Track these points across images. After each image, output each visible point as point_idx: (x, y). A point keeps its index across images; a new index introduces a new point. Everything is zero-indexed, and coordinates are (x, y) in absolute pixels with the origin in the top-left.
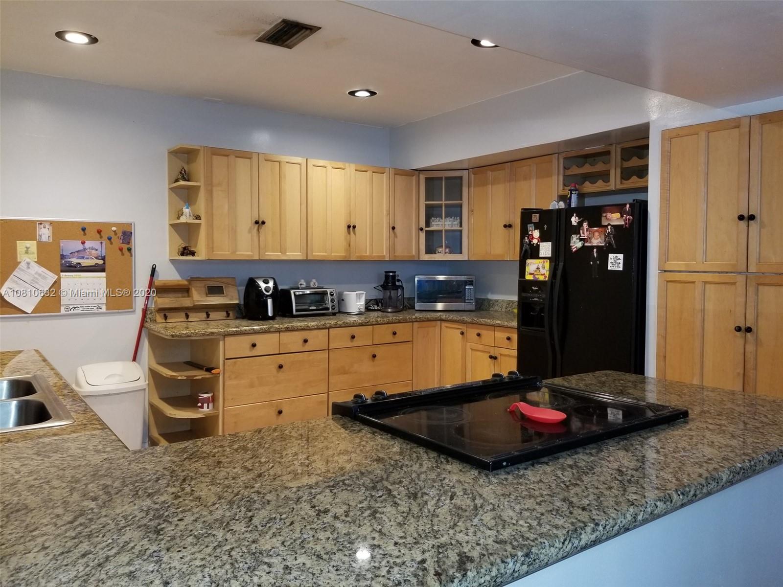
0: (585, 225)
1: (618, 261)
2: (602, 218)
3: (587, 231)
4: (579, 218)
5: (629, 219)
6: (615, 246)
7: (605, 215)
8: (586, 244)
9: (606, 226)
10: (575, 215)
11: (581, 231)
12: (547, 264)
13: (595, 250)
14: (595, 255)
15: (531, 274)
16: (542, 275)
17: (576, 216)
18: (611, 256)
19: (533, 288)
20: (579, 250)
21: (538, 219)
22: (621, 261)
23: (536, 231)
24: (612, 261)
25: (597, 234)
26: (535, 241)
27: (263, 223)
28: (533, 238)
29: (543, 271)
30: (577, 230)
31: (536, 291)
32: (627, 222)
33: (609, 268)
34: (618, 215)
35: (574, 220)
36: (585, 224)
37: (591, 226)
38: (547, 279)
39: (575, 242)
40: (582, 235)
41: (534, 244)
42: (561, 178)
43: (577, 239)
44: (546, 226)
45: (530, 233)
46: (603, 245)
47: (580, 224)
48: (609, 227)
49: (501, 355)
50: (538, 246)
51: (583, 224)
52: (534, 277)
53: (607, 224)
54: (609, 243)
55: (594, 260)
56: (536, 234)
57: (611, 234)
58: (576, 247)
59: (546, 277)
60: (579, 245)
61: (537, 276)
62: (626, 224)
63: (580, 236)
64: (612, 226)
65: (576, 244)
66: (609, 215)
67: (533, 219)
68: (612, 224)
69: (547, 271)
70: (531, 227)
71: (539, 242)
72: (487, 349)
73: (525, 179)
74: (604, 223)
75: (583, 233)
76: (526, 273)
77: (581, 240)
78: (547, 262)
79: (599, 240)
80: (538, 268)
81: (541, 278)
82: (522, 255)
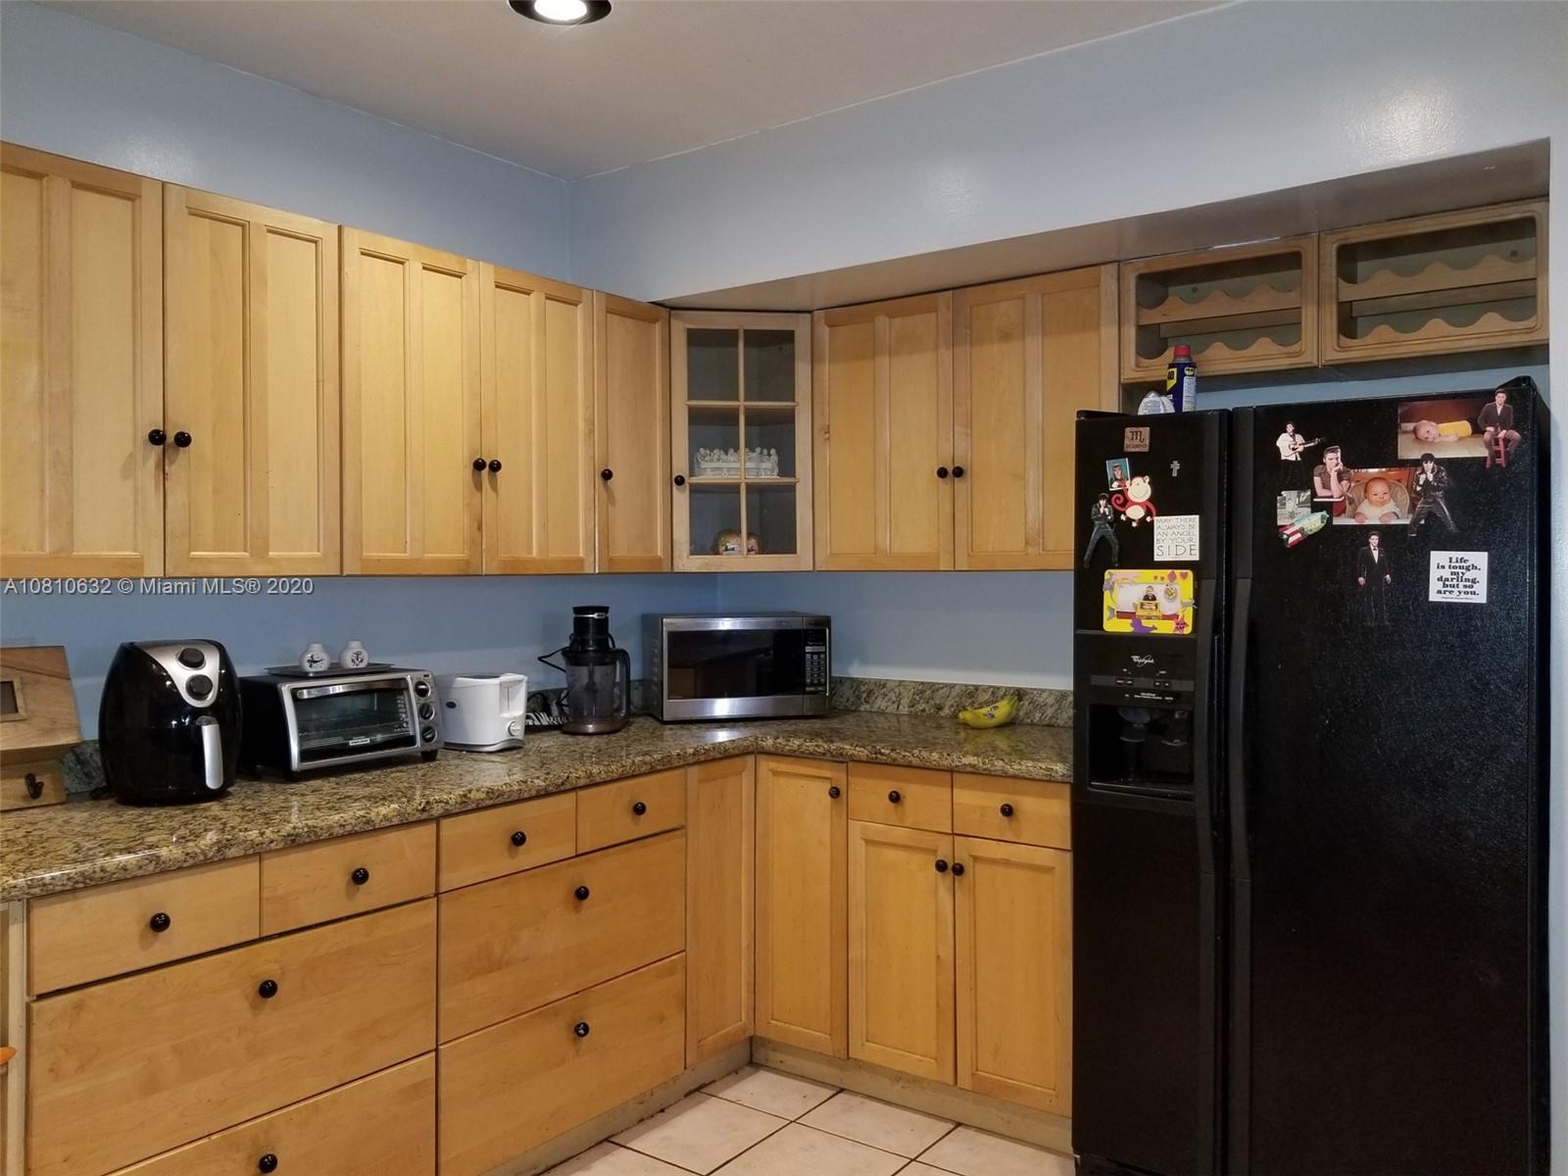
0: (1333, 460)
1: (1469, 575)
2: (1401, 439)
3: (1340, 479)
4: (1308, 439)
5: (1507, 441)
6: (1452, 527)
7: (1410, 426)
8: (1337, 521)
9: (1417, 463)
10: (1290, 428)
11: (1317, 481)
12: (1185, 585)
13: (1374, 540)
14: (1376, 554)
15: (1122, 615)
16: (1166, 617)
17: (1296, 432)
18: (1437, 557)
19: (1136, 658)
20: (1310, 540)
21: (1147, 442)
22: (1482, 576)
23: (1138, 480)
24: (1446, 573)
25: (1379, 488)
26: (1135, 513)
27: (183, 440)
28: (1126, 502)
29: (1167, 607)
30: (1300, 475)
31: (1147, 671)
32: (1501, 447)
33: (1434, 597)
34: (1464, 427)
35: (1289, 445)
36: (1329, 455)
37: (1351, 461)
38: (1188, 630)
39: (1292, 515)
40: (1320, 491)
41: (1129, 521)
42: (1130, 333)
43: (1300, 505)
44: (1176, 466)
45: (1115, 486)
46: (1407, 522)
47: (1312, 459)
48: (1429, 466)
49: (975, 859)
50: (1146, 528)
51: (1322, 456)
52: (1137, 622)
53: (1418, 456)
54: (1431, 516)
55: (1375, 571)
56: (1140, 489)
57: (1438, 489)
58: (1301, 530)
59: (1181, 625)
60: (1314, 522)
61: (1145, 623)
62: (1497, 454)
63: (1314, 494)
64: (1439, 462)
65: (1297, 518)
66: (1427, 428)
67: (1127, 442)
68: (1437, 455)
69: (1184, 605)
70: (1116, 469)
71: (1149, 513)
72: (927, 840)
73: (1006, 336)
74: (1408, 450)
75: (1326, 486)
76: (1106, 613)
77: (1316, 507)
78: (1184, 576)
79: (1390, 507)
80: (1149, 598)
81: (1166, 628)
82: (1086, 557)
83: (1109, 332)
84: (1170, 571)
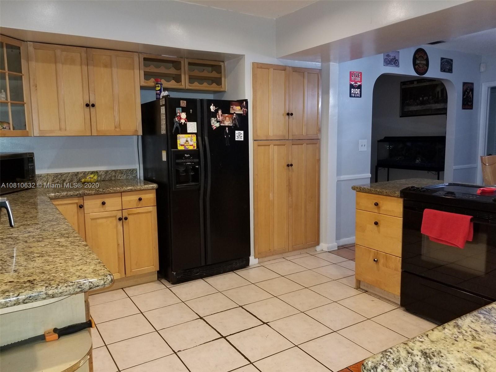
0: (220, 112)
1: (241, 135)
2: (231, 109)
3: (221, 116)
4: (216, 107)
5: (245, 111)
6: (238, 126)
7: (232, 107)
8: (221, 125)
9: (233, 114)
10: (212, 104)
11: (217, 116)
12: (194, 138)
13: (227, 129)
14: (227, 131)
15: (182, 145)
16: (190, 145)
17: (214, 105)
18: (237, 132)
19: (186, 155)
20: (217, 128)
21: (186, 104)
23: (183, 113)
24: (238, 135)
25: (227, 118)
26: (183, 121)
28: (181, 118)
29: (191, 143)
30: (214, 114)
31: (188, 158)
32: (245, 112)
33: (236, 139)
34: (239, 108)
35: (212, 108)
36: (219, 111)
37: (223, 113)
38: (195, 148)
39: (213, 123)
40: (218, 118)
41: (182, 123)
42: (142, 73)
43: (215, 121)
44: (191, 111)
45: (178, 114)
46: (232, 125)
47: (216, 111)
48: (235, 114)
50: (185, 125)
51: (218, 111)
52: (185, 147)
53: (233, 112)
54: (235, 124)
55: (227, 135)
56: (184, 115)
57: (236, 119)
58: (216, 126)
59: (194, 147)
60: (218, 125)
61: (187, 147)
62: (244, 113)
63: (217, 119)
64: (236, 114)
65: (215, 124)
66: (235, 107)
67: (181, 104)
68: (236, 113)
69: (194, 142)
70: (178, 110)
71: (186, 121)
72: (114, 213)
74: (232, 112)
75: (219, 117)
76: (178, 145)
77: (218, 122)
78: (194, 136)
79: (229, 122)
80: (187, 141)
81: (191, 148)
82: (173, 132)
83: (137, 72)
84: (191, 135)
